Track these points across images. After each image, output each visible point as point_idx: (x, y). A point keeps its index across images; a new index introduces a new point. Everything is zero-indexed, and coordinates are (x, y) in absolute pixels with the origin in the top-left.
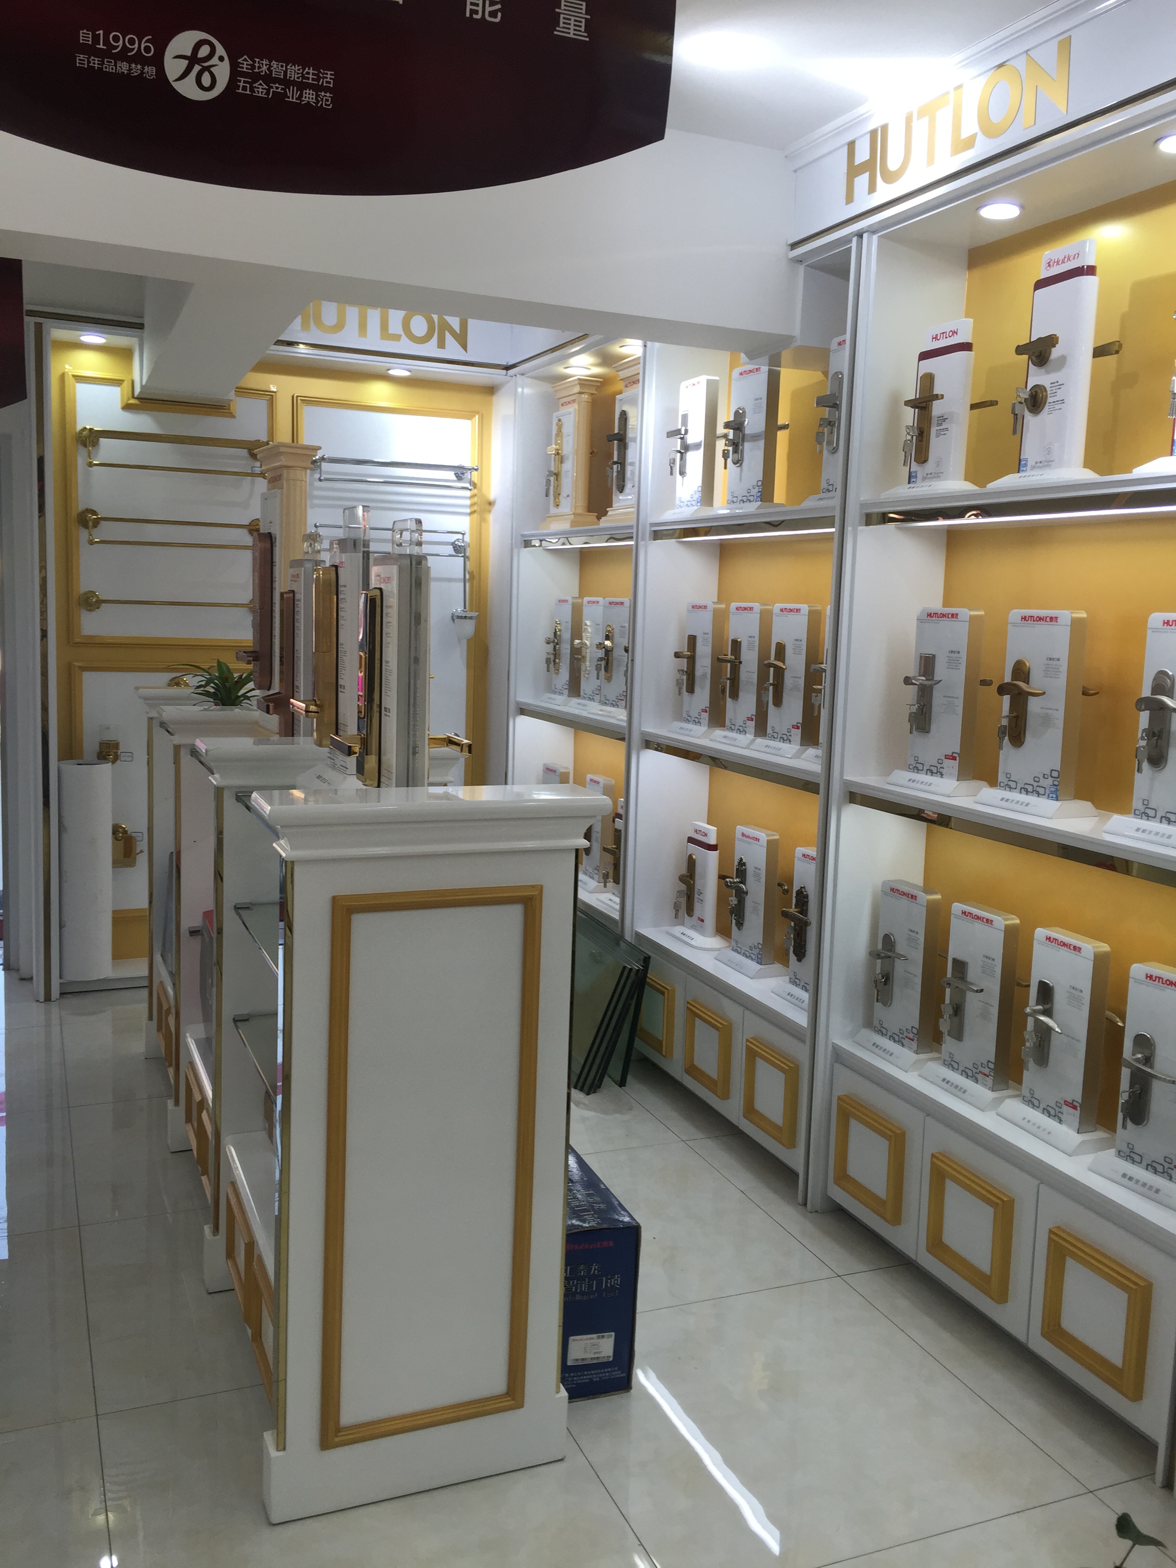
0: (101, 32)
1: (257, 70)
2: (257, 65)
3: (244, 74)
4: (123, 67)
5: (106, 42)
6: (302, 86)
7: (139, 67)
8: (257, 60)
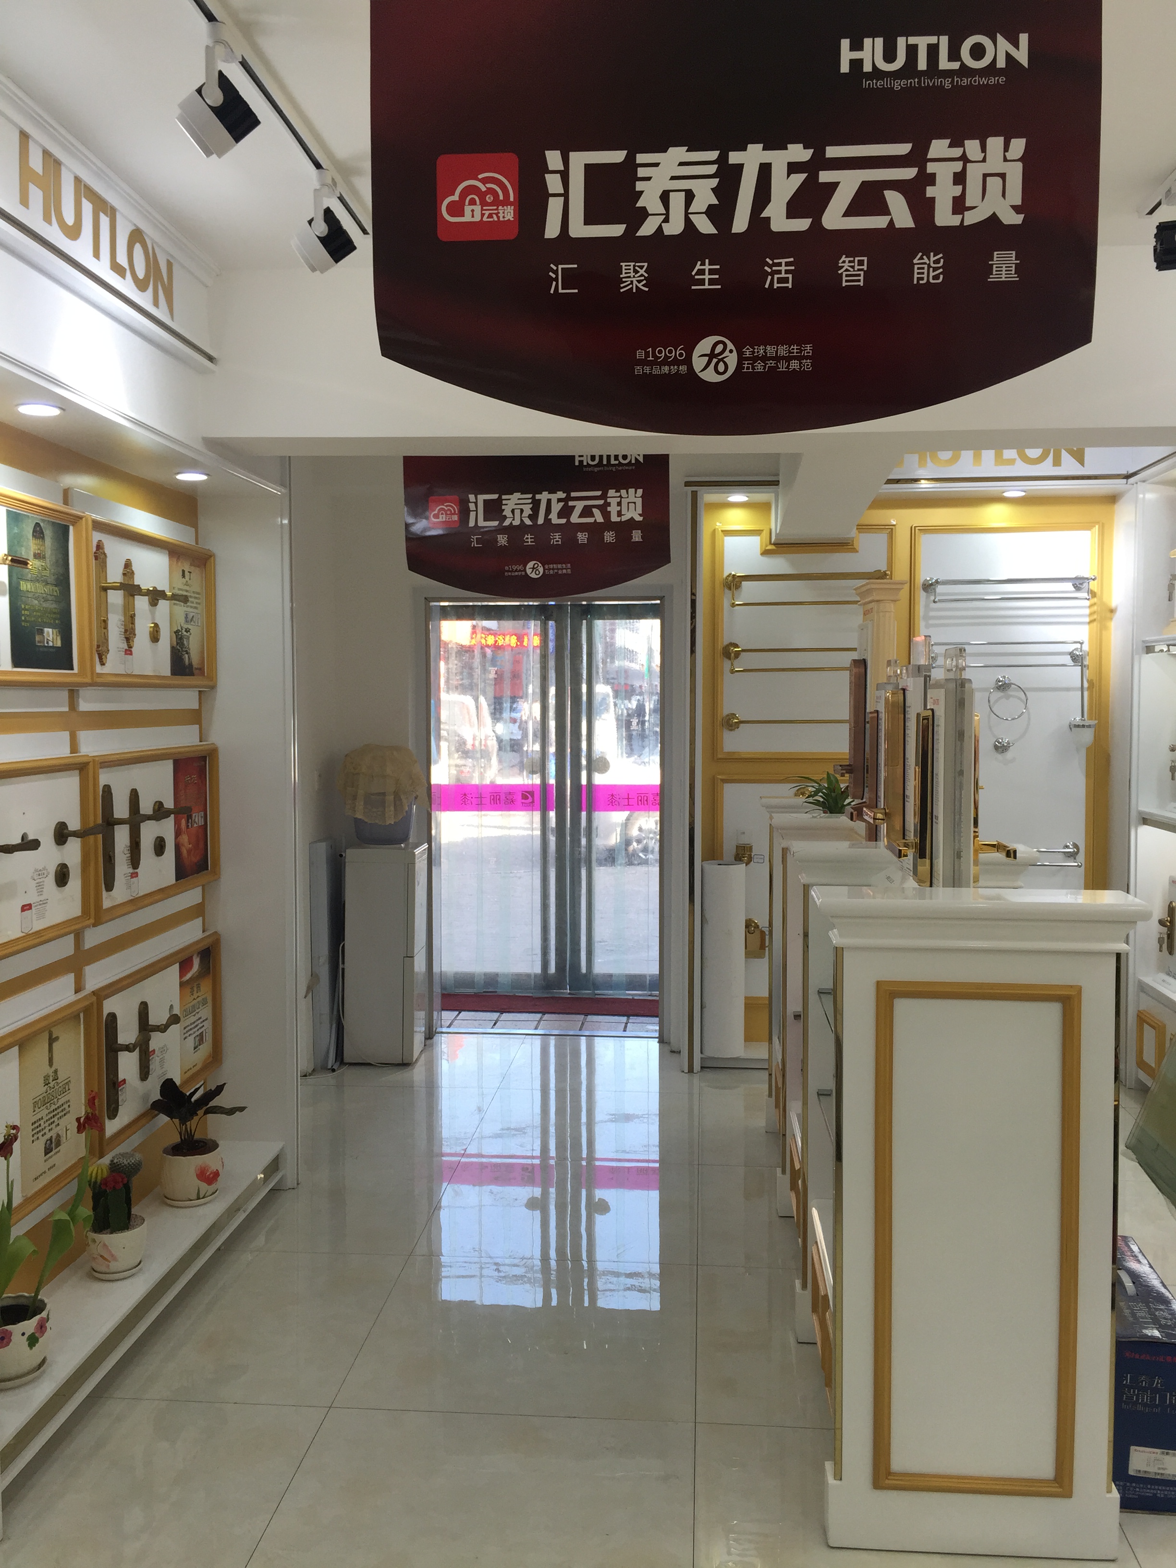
0: (650, 349)
1: (756, 354)
2: (756, 350)
3: (747, 359)
4: (666, 369)
5: (654, 355)
6: (788, 359)
7: (676, 367)
8: (756, 347)
